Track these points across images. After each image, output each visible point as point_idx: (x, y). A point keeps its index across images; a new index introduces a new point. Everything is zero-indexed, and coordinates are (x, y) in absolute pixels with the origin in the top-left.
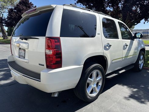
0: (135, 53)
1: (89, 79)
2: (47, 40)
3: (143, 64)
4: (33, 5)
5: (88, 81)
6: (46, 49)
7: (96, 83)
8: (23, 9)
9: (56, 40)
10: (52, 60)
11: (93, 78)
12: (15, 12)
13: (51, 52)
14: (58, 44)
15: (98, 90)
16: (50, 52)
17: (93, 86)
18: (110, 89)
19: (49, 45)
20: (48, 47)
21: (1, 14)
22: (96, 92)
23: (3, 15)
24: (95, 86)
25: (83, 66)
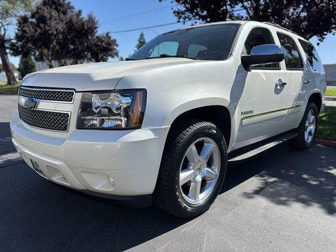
4: (73, 8)
8: (51, 16)
12: (32, 23)
21: (2, 28)
23: (5, 30)
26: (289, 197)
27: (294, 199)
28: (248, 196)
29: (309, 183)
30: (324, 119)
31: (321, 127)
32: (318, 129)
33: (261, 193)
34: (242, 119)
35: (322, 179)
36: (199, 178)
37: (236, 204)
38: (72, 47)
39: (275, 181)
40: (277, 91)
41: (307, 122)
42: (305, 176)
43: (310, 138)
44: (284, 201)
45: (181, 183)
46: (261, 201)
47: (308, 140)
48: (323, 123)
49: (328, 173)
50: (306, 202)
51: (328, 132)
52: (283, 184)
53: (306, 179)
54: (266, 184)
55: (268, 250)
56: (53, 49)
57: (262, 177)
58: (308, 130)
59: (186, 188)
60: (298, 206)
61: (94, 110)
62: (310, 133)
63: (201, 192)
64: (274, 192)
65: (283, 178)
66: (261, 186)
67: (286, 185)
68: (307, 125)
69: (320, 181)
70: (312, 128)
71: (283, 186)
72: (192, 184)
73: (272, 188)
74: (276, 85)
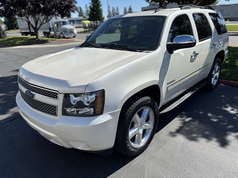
26: (198, 134)
27: (201, 135)
28: (172, 134)
29: (212, 121)
30: (227, 62)
31: (224, 70)
32: (222, 72)
33: (181, 132)
34: (168, 88)
35: (220, 117)
36: (141, 131)
37: (165, 142)
38: (42, 6)
39: (190, 121)
40: (192, 60)
41: (214, 71)
42: (210, 115)
43: (216, 81)
44: (195, 137)
45: (130, 138)
46: (181, 138)
47: (214, 82)
48: (226, 66)
49: (225, 110)
50: (208, 138)
51: (229, 74)
52: (195, 123)
53: (210, 118)
54: (185, 123)
55: (182, 176)
56: (29, 10)
57: (182, 117)
58: (214, 76)
59: (133, 139)
60: (203, 141)
61: (73, 103)
62: (216, 78)
63: (143, 138)
64: (189, 130)
65: (195, 117)
66: (181, 125)
67: (196, 123)
68: (213, 73)
69: (219, 119)
70: (217, 74)
71: (195, 125)
72: (137, 136)
73: (188, 127)
74: (192, 57)
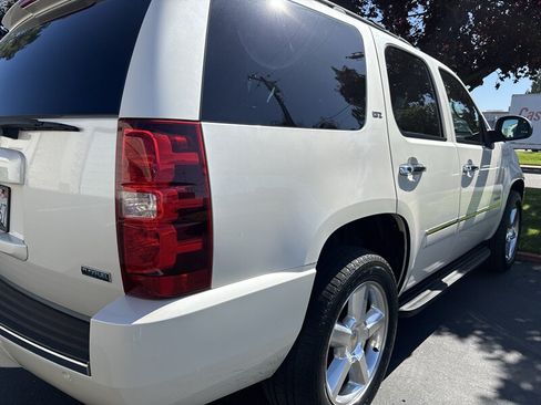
0: (496, 199)
1: (337, 326)
2: (129, 134)
3: (515, 240)
5: (332, 340)
6: (121, 185)
7: (361, 343)
9: (178, 138)
10: (157, 249)
11: (352, 322)
13: (153, 207)
14: (193, 158)
15: (369, 374)
16: (145, 207)
17: (351, 356)
18: (409, 355)
19: (136, 162)
20: (134, 176)
22: (363, 383)
24: (360, 356)
25: (314, 271)
